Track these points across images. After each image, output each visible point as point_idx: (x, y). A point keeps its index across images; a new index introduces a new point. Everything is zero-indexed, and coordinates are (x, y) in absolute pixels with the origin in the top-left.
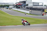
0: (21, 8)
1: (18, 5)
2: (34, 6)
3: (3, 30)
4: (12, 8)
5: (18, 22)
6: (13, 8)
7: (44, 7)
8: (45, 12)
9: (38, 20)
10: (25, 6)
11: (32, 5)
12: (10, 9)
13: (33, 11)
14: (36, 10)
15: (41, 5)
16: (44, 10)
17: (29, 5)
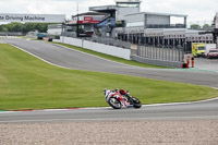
0: (94, 36)
1: (85, 25)
2: (151, 27)
3: (21, 126)
4: (58, 38)
5: (83, 95)
6: (63, 34)
7: (188, 33)
8: (194, 53)
9: (167, 88)
10: (112, 27)
11: (142, 24)
12: (50, 40)
13: (143, 49)
14: (156, 43)
15: (178, 26)
16: (189, 44)
17: (128, 25)
